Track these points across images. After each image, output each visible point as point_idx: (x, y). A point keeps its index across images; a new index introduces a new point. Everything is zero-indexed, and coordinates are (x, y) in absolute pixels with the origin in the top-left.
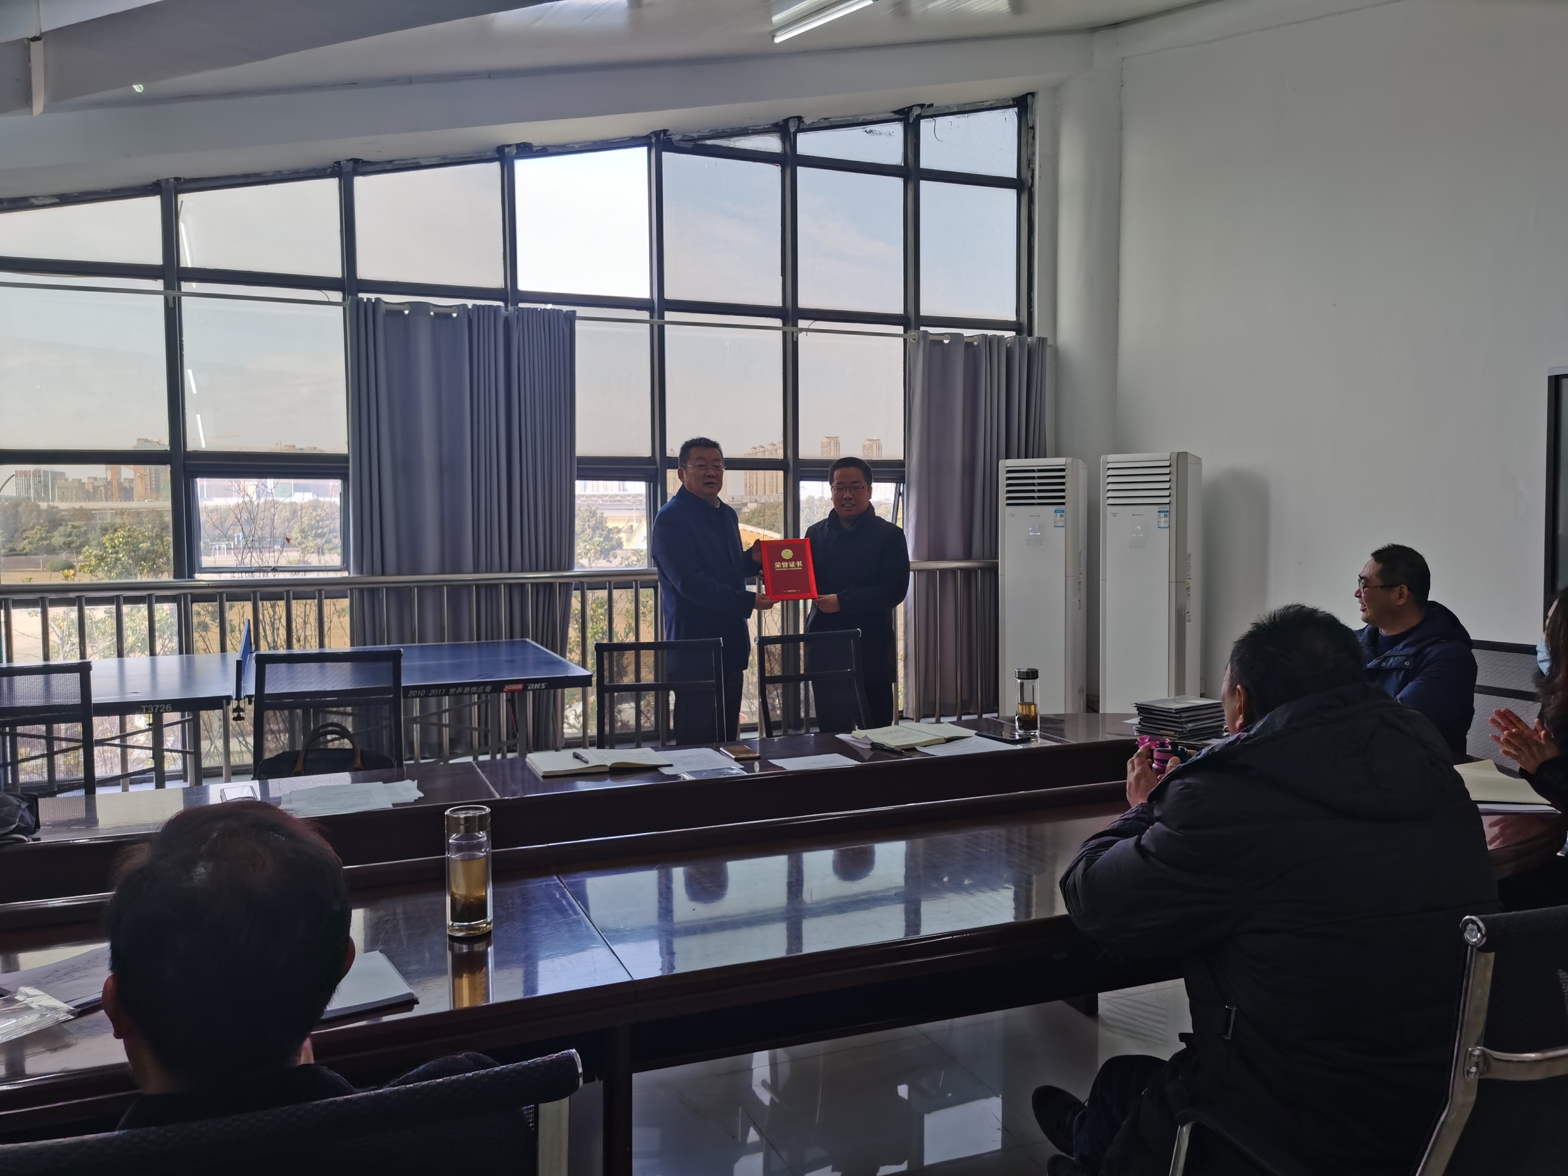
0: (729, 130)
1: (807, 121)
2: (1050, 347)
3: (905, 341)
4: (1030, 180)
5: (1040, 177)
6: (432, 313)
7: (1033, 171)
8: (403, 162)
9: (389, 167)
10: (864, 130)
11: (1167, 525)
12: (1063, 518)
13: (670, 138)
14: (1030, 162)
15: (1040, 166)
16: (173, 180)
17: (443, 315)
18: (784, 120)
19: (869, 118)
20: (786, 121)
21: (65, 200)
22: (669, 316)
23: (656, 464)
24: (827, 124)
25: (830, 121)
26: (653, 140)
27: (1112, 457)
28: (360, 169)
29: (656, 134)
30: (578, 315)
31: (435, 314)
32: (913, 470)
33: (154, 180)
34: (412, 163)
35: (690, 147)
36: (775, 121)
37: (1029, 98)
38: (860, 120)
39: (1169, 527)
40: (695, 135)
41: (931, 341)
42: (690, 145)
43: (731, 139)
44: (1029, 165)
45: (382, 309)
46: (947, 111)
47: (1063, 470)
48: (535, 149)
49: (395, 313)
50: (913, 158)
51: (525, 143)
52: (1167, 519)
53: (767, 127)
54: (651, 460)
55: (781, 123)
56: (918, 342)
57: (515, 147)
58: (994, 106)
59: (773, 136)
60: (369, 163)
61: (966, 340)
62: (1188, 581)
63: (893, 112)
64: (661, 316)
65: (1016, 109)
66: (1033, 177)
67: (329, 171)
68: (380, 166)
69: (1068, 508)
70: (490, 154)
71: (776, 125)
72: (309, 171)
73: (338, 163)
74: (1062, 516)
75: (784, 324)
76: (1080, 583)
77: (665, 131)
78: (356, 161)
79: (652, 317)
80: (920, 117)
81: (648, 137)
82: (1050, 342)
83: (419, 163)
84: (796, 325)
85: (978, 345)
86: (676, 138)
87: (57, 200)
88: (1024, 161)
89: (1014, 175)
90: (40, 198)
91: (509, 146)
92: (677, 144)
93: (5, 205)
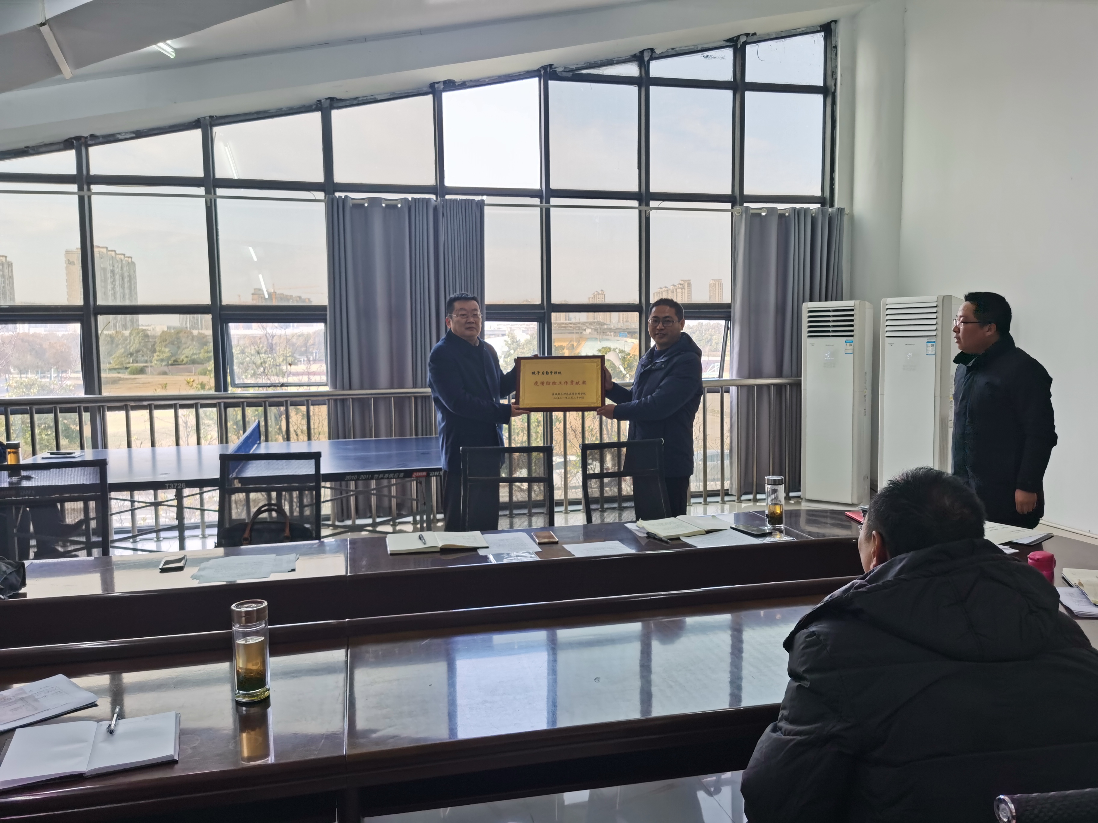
0: (599, 62)
1: (658, 52)
2: (847, 215)
3: (732, 214)
4: (833, 87)
5: (841, 84)
6: (384, 205)
7: (836, 80)
8: (365, 98)
9: (355, 102)
10: (702, 56)
11: (934, 353)
12: (852, 347)
13: (555, 71)
14: (834, 73)
15: (841, 75)
16: (208, 118)
17: (392, 206)
18: (640, 52)
19: (706, 46)
20: (642, 52)
21: (139, 134)
22: (554, 201)
23: (544, 309)
24: (673, 52)
25: (676, 51)
26: (542, 73)
27: (890, 300)
28: (335, 105)
29: (544, 68)
30: (486, 202)
31: (386, 205)
32: (737, 311)
33: (196, 119)
34: (371, 99)
35: (570, 76)
36: (633, 53)
37: (833, 24)
38: (699, 48)
40: (574, 67)
41: (752, 214)
42: (569, 75)
43: (601, 69)
44: (833, 75)
45: (350, 203)
46: (768, 38)
47: (852, 310)
48: (457, 84)
49: (358, 206)
50: (740, 75)
51: (450, 80)
52: (934, 348)
53: (627, 58)
54: (540, 306)
55: (638, 54)
56: (741, 215)
57: (442, 83)
58: (805, 32)
59: (632, 65)
60: (341, 100)
61: (780, 212)
63: (725, 41)
64: (548, 202)
65: (823, 34)
66: (835, 85)
67: (314, 107)
68: (348, 102)
69: (856, 339)
70: (425, 89)
71: (634, 56)
72: (300, 108)
73: (320, 101)
74: (851, 345)
75: (640, 205)
76: (865, 396)
77: (551, 66)
78: (332, 99)
79: (541, 202)
80: (745, 43)
81: (539, 70)
82: (847, 211)
83: (375, 98)
84: (648, 205)
85: (789, 216)
86: (559, 70)
87: (134, 135)
88: (829, 73)
89: (821, 84)
90: (123, 134)
91: (438, 83)
92: (559, 75)
93: (101, 140)
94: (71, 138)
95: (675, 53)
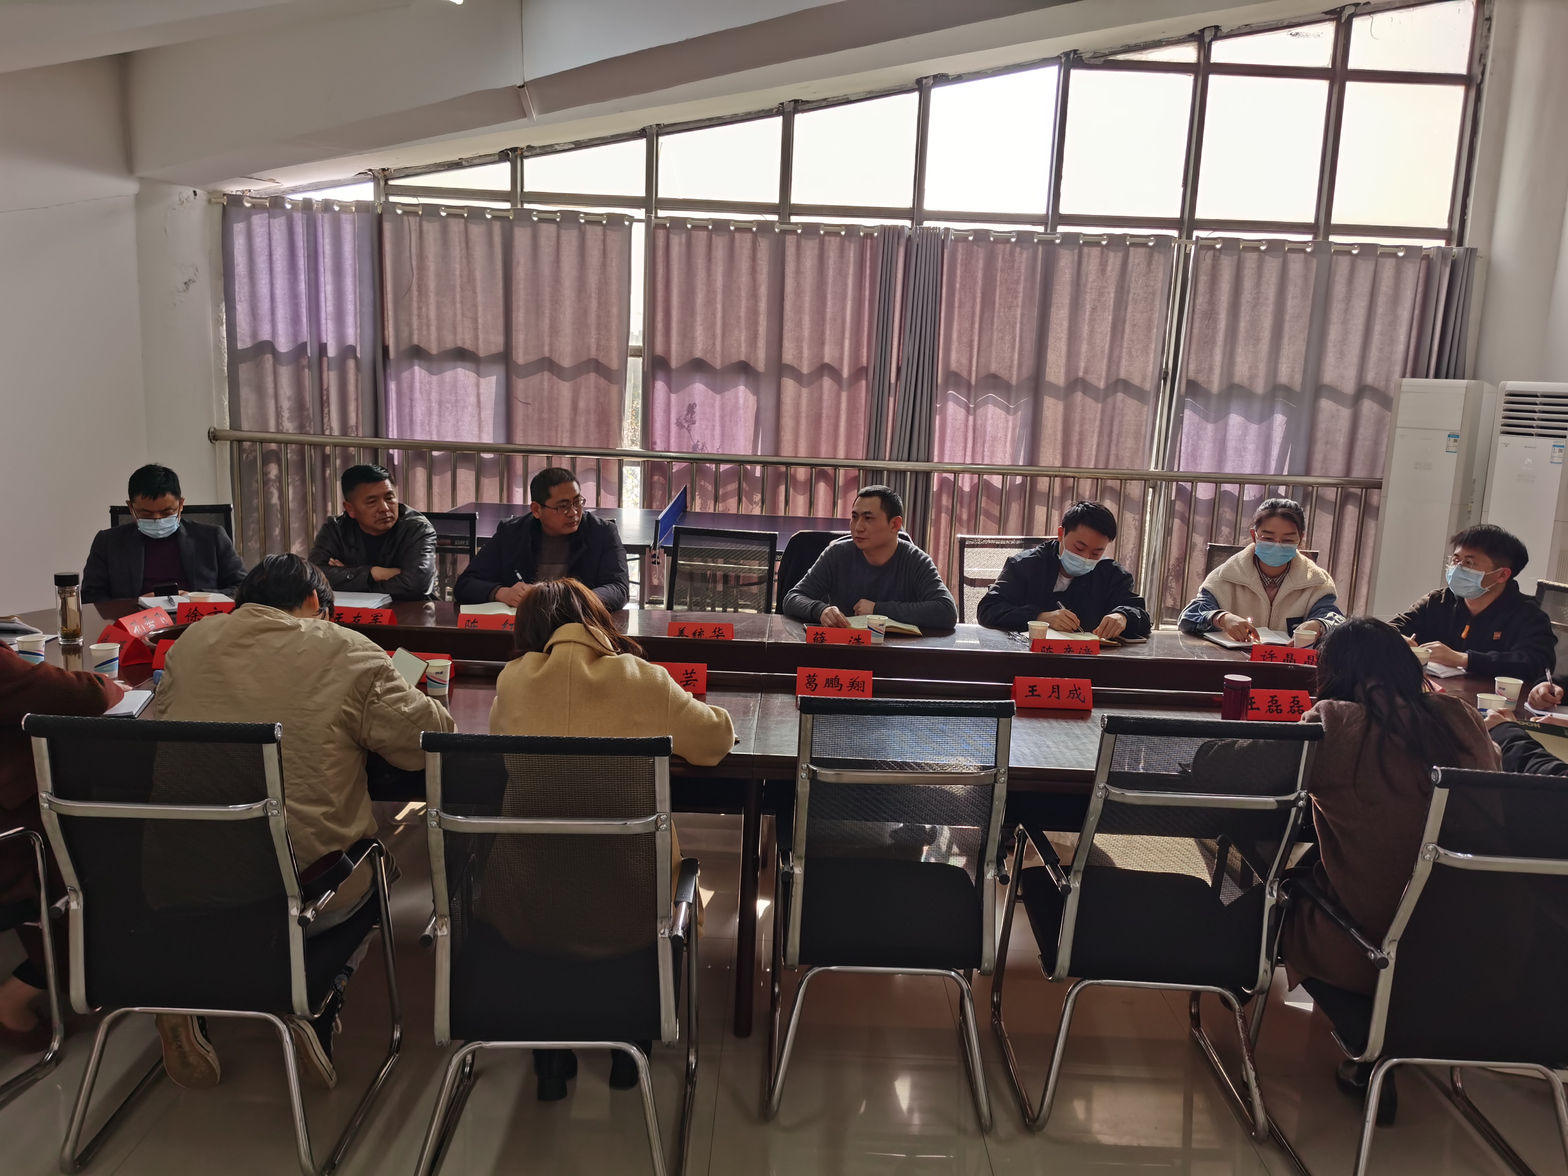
0: (1142, 44)
1: (1225, 30)
2: (1481, 258)
4: (1480, 77)
5: (1491, 74)
7: (1484, 66)
8: (836, 99)
9: (824, 104)
10: (1288, 33)
11: (1561, 461)
12: (1456, 444)
13: (1081, 57)
14: (1483, 56)
15: (1493, 61)
16: (655, 126)
18: (1199, 31)
19: (1293, 20)
20: (1202, 31)
21: (579, 145)
25: (1251, 27)
26: (1063, 59)
27: (1510, 385)
28: (799, 108)
29: (1067, 54)
33: (642, 127)
34: (843, 99)
35: (1100, 63)
36: (1190, 32)
38: (1285, 24)
40: (1107, 52)
42: (1098, 61)
43: (1141, 53)
44: (1481, 60)
46: (1388, 6)
48: (950, 78)
50: (1341, 59)
51: (942, 74)
52: (1562, 454)
53: (1183, 37)
57: (932, 77)
59: (1188, 46)
60: (808, 102)
66: (1483, 73)
68: (815, 103)
70: (910, 86)
71: (1193, 35)
72: (759, 112)
75: (1179, 237)
77: (1075, 51)
78: (796, 101)
80: (1353, 16)
81: (1059, 57)
82: (1481, 253)
83: (848, 98)
84: (1190, 236)
86: (1085, 56)
88: (1477, 56)
89: (1463, 71)
90: (561, 145)
91: (926, 78)
92: (1087, 62)
93: (538, 151)
94: (507, 150)
95: (1250, 30)
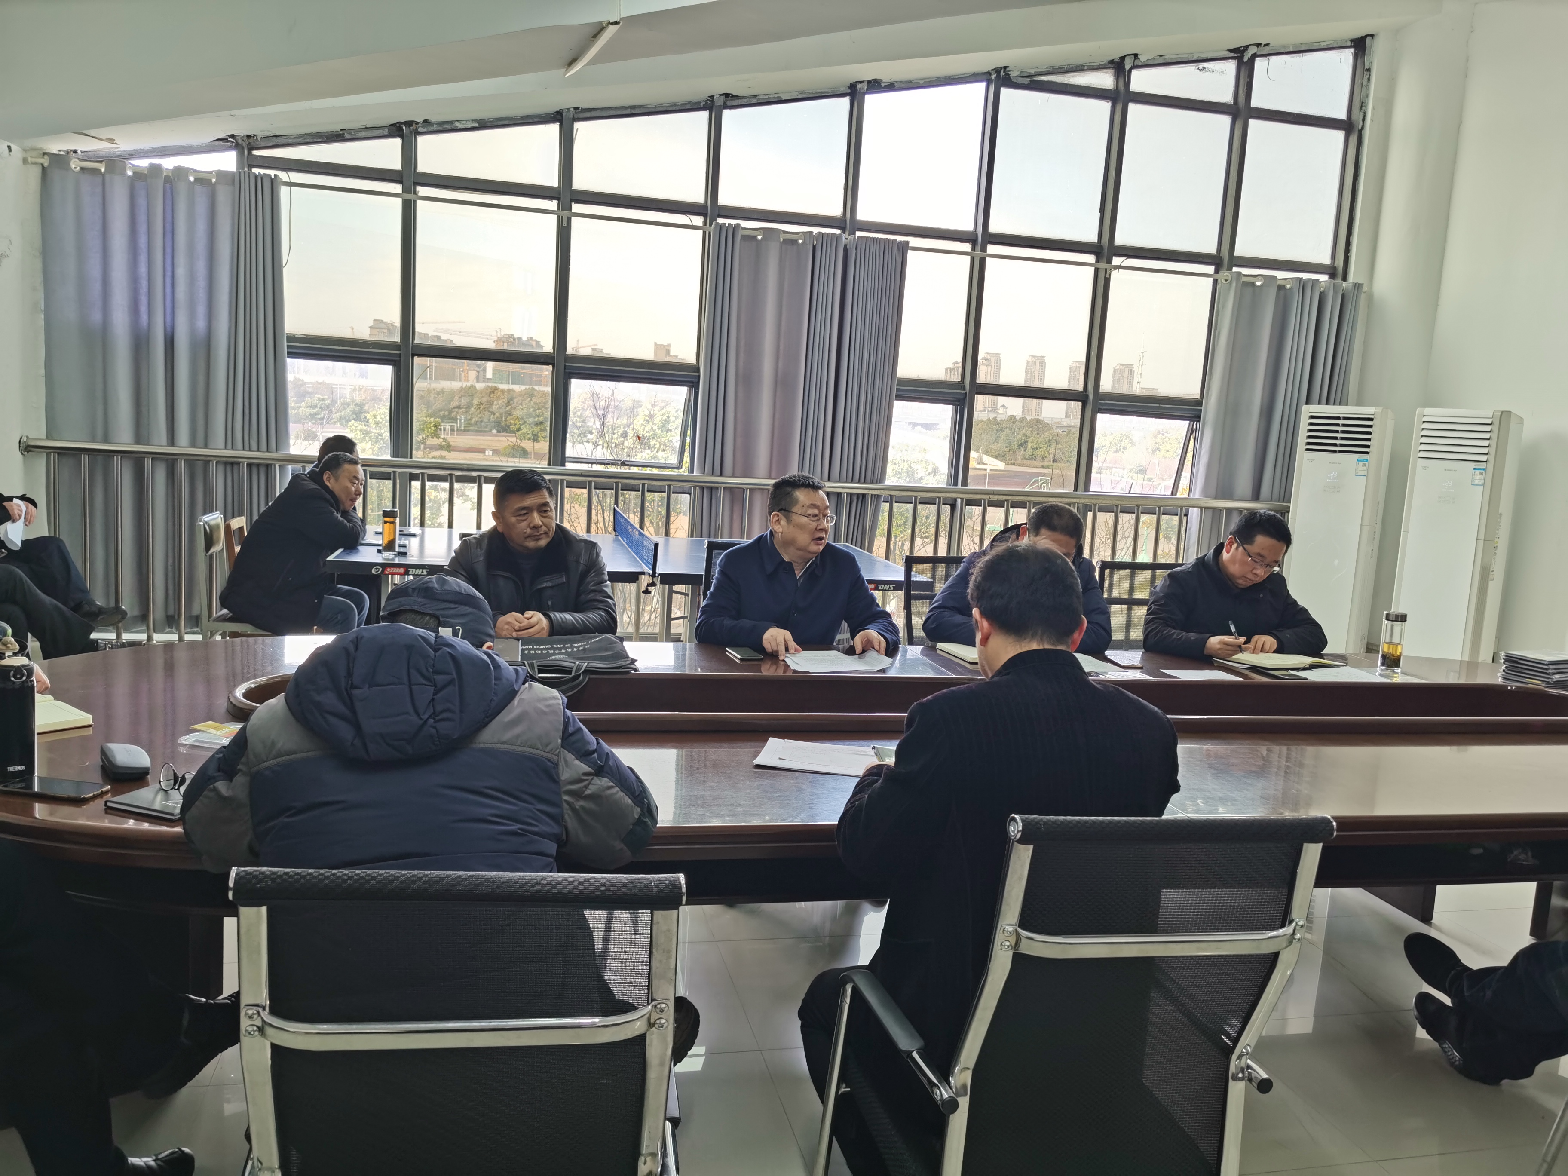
0: (1066, 67)
1: (1143, 58)
2: (1365, 293)
3: (1215, 282)
4: (1361, 123)
5: (1372, 120)
6: (781, 239)
7: (1365, 113)
9: (754, 100)
10: (1197, 67)
11: (1482, 483)
13: (1009, 75)
15: (1374, 109)
17: (790, 242)
18: (1120, 58)
19: (1204, 56)
20: (1123, 58)
21: (483, 125)
22: (992, 249)
23: (964, 389)
24: (1161, 61)
25: (1164, 59)
26: (993, 77)
28: (729, 103)
29: (997, 71)
30: (911, 245)
31: (784, 239)
32: (1210, 411)
34: (774, 98)
35: (1027, 83)
37: (1368, 40)
38: (1194, 58)
39: (1484, 485)
40: (1033, 72)
41: (1243, 282)
42: (1026, 81)
43: (1066, 75)
44: (1361, 107)
45: (740, 234)
46: (1283, 51)
47: (1371, 419)
48: (883, 85)
49: (750, 238)
52: (1483, 477)
53: (1102, 63)
54: (961, 385)
55: (1117, 60)
56: (1231, 283)
57: (866, 84)
58: (1331, 46)
59: (1106, 73)
60: (737, 97)
61: (1279, 282)
62: (1497, 540)
63: (1228, 50)
64: (984, 249)
65: (1352, 50)
66: (1364, 120)
67: (702, 104)
69: (1372, 457)
71: (1112, 62)
72: (685, 104)
73: (712, 97)
74: (1365, 465)
76: (1375, 532)
78: (727, 95)
79: (973, 249)
80: (1255, 56)
81: (989, 73)
84: (1109, 261)
85: (1291, 288)
86: (1013, 74)
87: (477, 125)
88: (1356, 103)
89: (1343, 115)
90: (462, 122)
91: (861, 82)
92: (1014, 80)
93: (435, 127)
94: (400, 123)
95: (1163, 62)
